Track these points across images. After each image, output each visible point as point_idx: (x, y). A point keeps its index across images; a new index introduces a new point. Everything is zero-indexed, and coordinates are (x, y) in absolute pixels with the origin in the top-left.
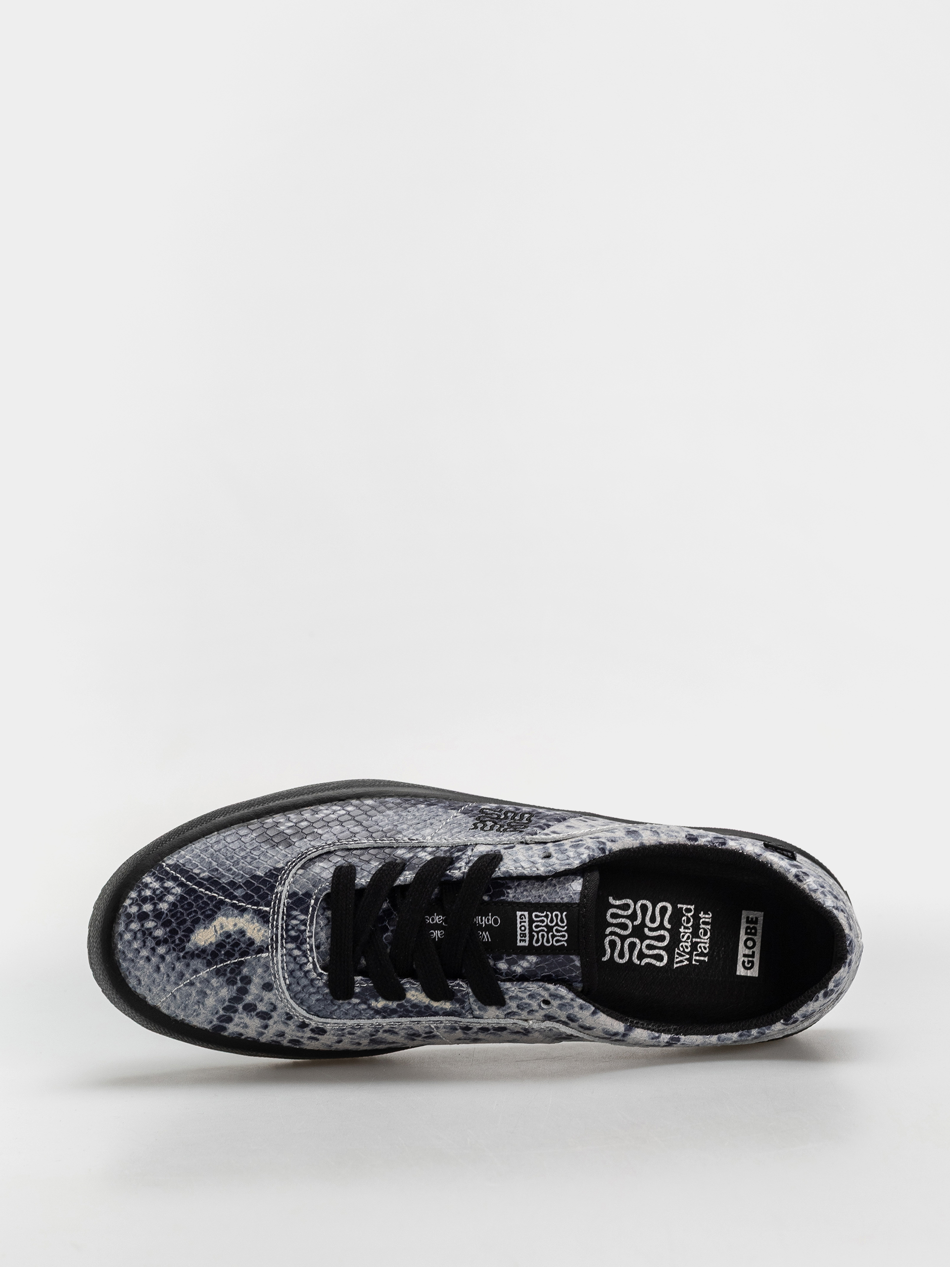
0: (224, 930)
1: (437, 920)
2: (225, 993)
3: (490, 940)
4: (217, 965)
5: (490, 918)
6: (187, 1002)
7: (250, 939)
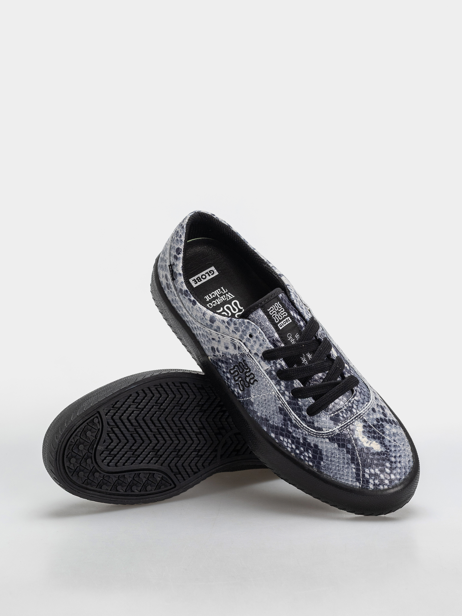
0: (368, 441)
1: (304, 360)
2: (387, 426)
3: (297, 333)
4: (381, 435)
5: (290, 339)
6: (401, 439)
7: (364, 428)
